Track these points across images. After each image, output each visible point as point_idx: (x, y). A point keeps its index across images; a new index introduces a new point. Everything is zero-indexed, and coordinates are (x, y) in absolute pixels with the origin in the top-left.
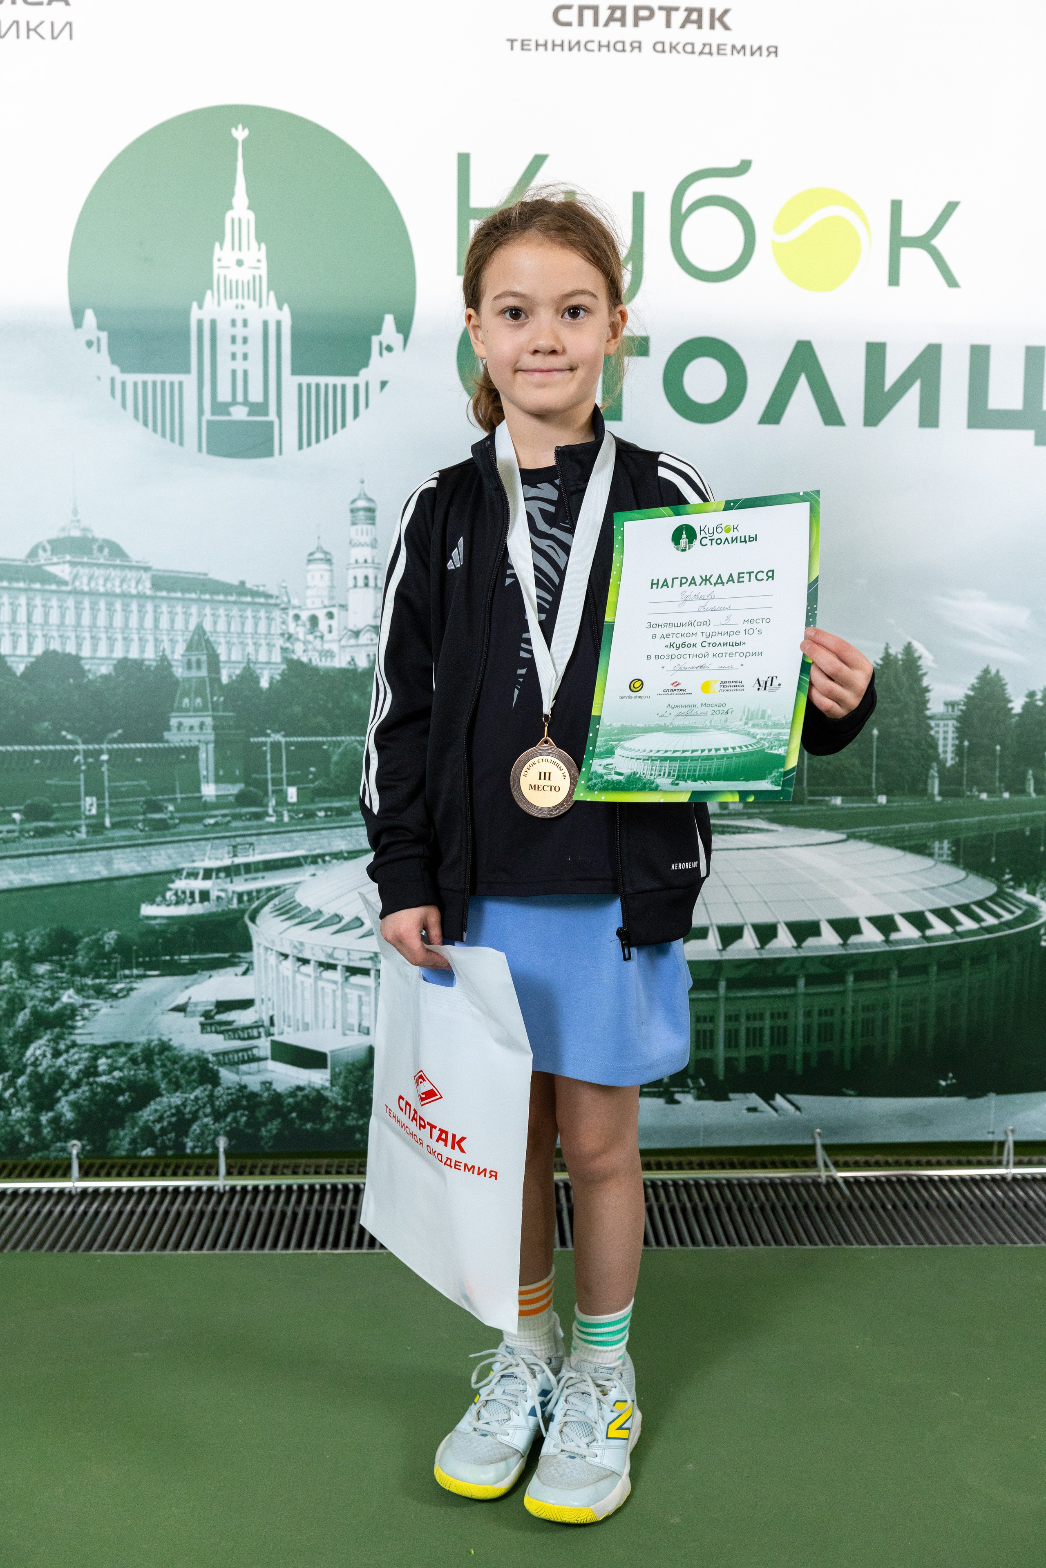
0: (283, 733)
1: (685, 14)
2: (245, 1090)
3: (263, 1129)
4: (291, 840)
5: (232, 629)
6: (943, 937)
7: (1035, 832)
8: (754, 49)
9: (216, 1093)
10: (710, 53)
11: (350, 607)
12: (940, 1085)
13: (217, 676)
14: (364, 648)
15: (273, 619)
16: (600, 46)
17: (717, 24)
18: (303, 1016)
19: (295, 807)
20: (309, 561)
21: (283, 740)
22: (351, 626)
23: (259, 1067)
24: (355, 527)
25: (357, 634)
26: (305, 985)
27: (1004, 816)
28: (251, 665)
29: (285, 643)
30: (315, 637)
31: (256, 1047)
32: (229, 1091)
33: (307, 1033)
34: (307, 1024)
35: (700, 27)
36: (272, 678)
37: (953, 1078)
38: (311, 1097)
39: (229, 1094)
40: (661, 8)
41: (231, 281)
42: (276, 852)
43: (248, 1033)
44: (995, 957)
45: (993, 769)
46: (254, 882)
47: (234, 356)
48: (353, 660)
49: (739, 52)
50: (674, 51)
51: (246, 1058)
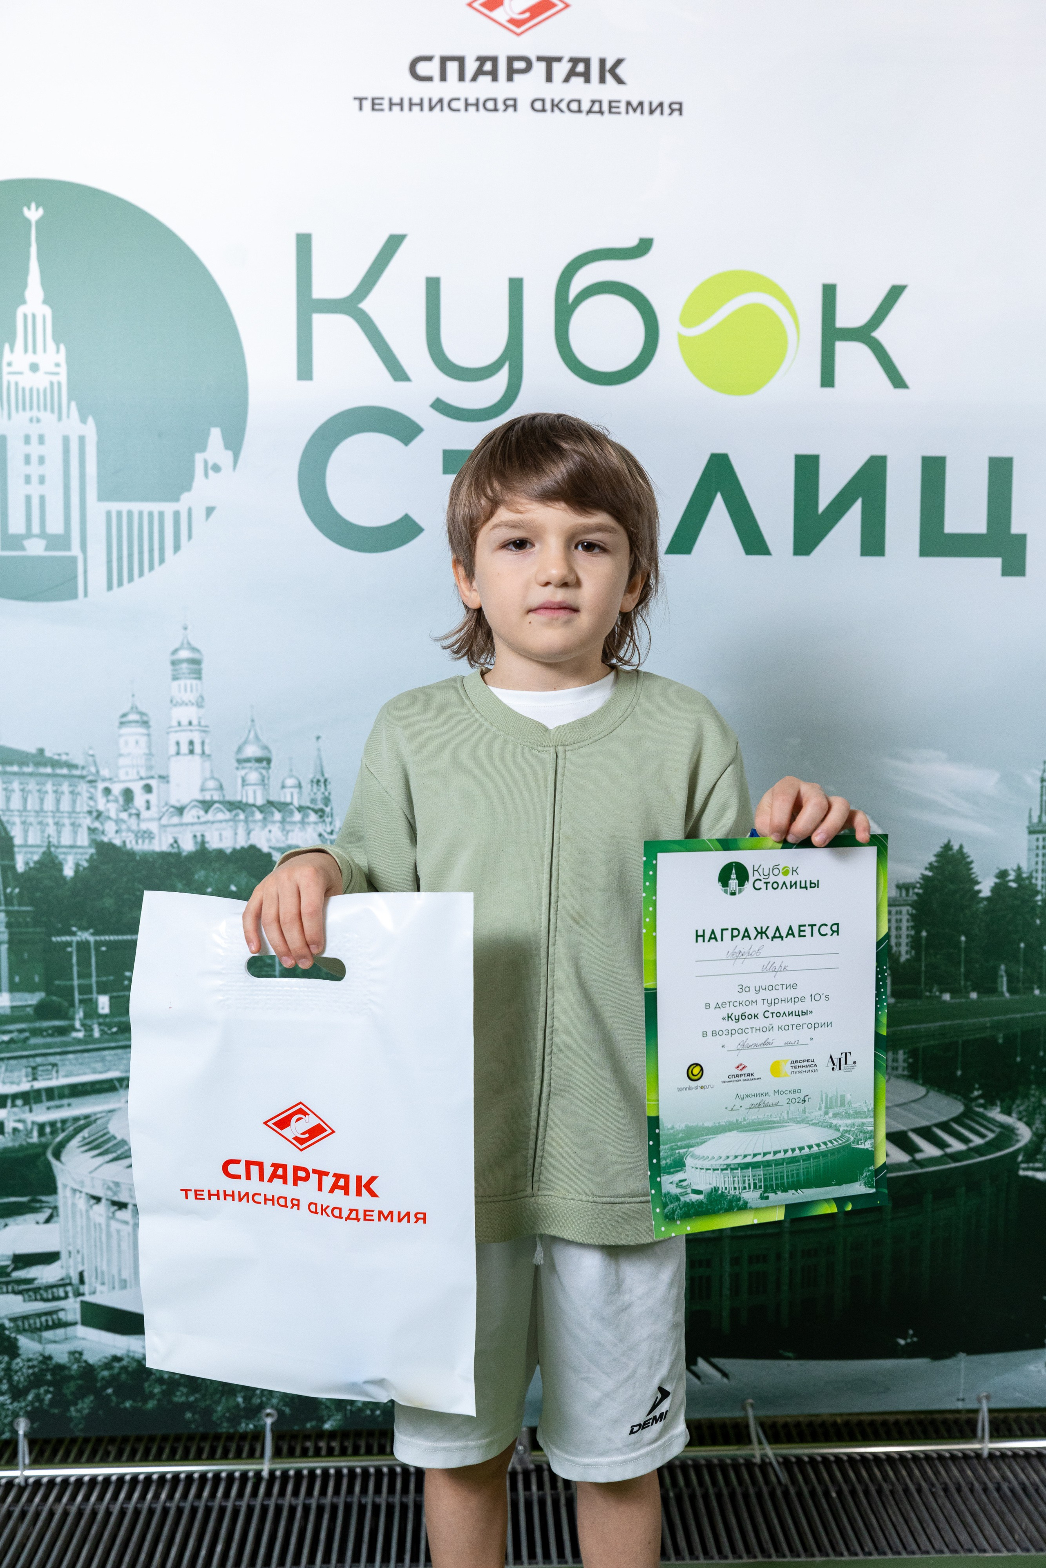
0: (91, 931)
1: (570, 65)
2: (49, 1362)
3: (72, 1409)
4: (103, 1059)
5: (29, 807)
6: (899, 1167)
7: (1010, 1040)
8: (654, 106)
9: (14, 1366)
10: (601, 112)
11: (173, 778)
12: (898, 1344)
13: (11, 863)
14: (190, 827)
15: (78, 794)
16: (467, 105)
17: (608, 77)
18: (120, 1271)
19: (108, 1020)
20: (122, 723)
21: (92, 939)
22: (173, 802)
23: (66, 1334)
24: (176, 683)
25: (180, 810)
26: (122, 1233)
27: (971, 1021)
28: (53, 849)
29: (92, 822)
30: (130, 815)
31: (62, 1310)
32: (30, 1364)
33: (124, 1292)
34: (125, 1281)
35: (587, 80)
36: (77, 865)
37: (913, 1336)
38: (130, 1369)
39: (29, 1367)
40: (540, 59)
41: (24, 389)
42: (85, 1074)
43: (53, 1293)
44: (963, 1189)
45: (959, 963)
46: (59, 1110)
47: (28, 479)
48: (176, 842)
49: (635, 110)
50: (556, 109)
51: (50, 1323)
